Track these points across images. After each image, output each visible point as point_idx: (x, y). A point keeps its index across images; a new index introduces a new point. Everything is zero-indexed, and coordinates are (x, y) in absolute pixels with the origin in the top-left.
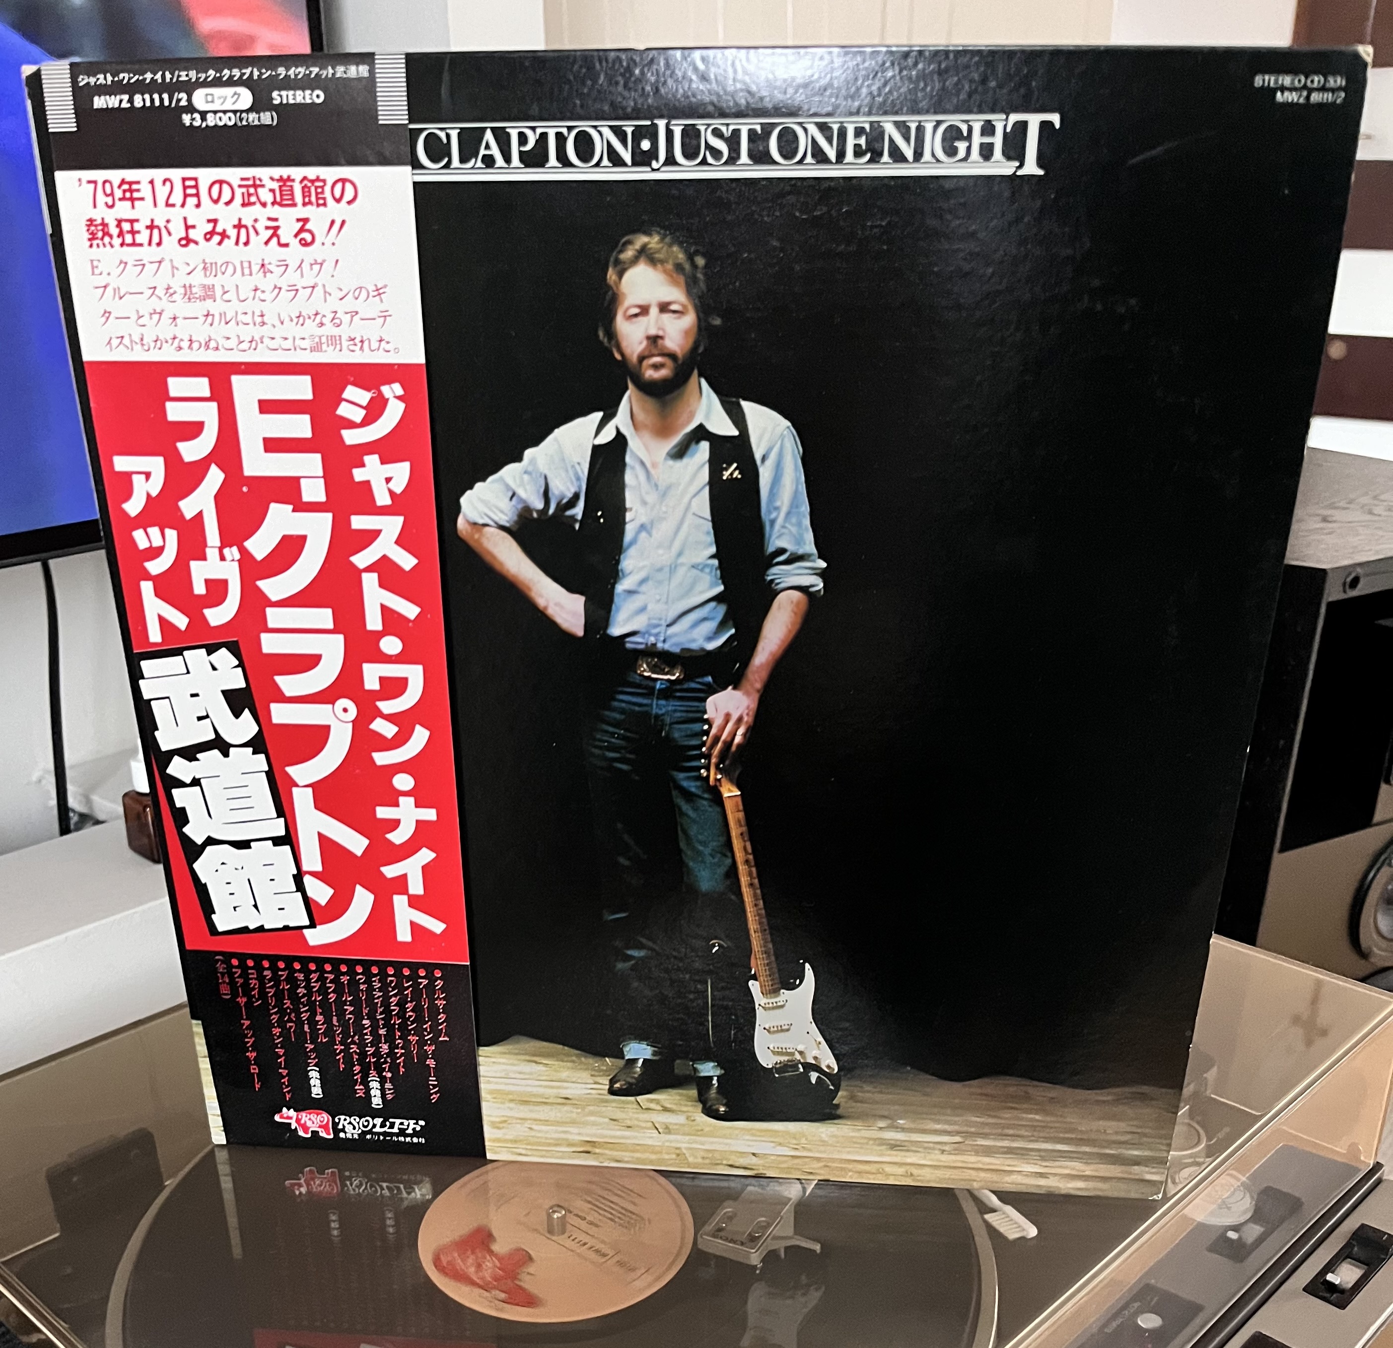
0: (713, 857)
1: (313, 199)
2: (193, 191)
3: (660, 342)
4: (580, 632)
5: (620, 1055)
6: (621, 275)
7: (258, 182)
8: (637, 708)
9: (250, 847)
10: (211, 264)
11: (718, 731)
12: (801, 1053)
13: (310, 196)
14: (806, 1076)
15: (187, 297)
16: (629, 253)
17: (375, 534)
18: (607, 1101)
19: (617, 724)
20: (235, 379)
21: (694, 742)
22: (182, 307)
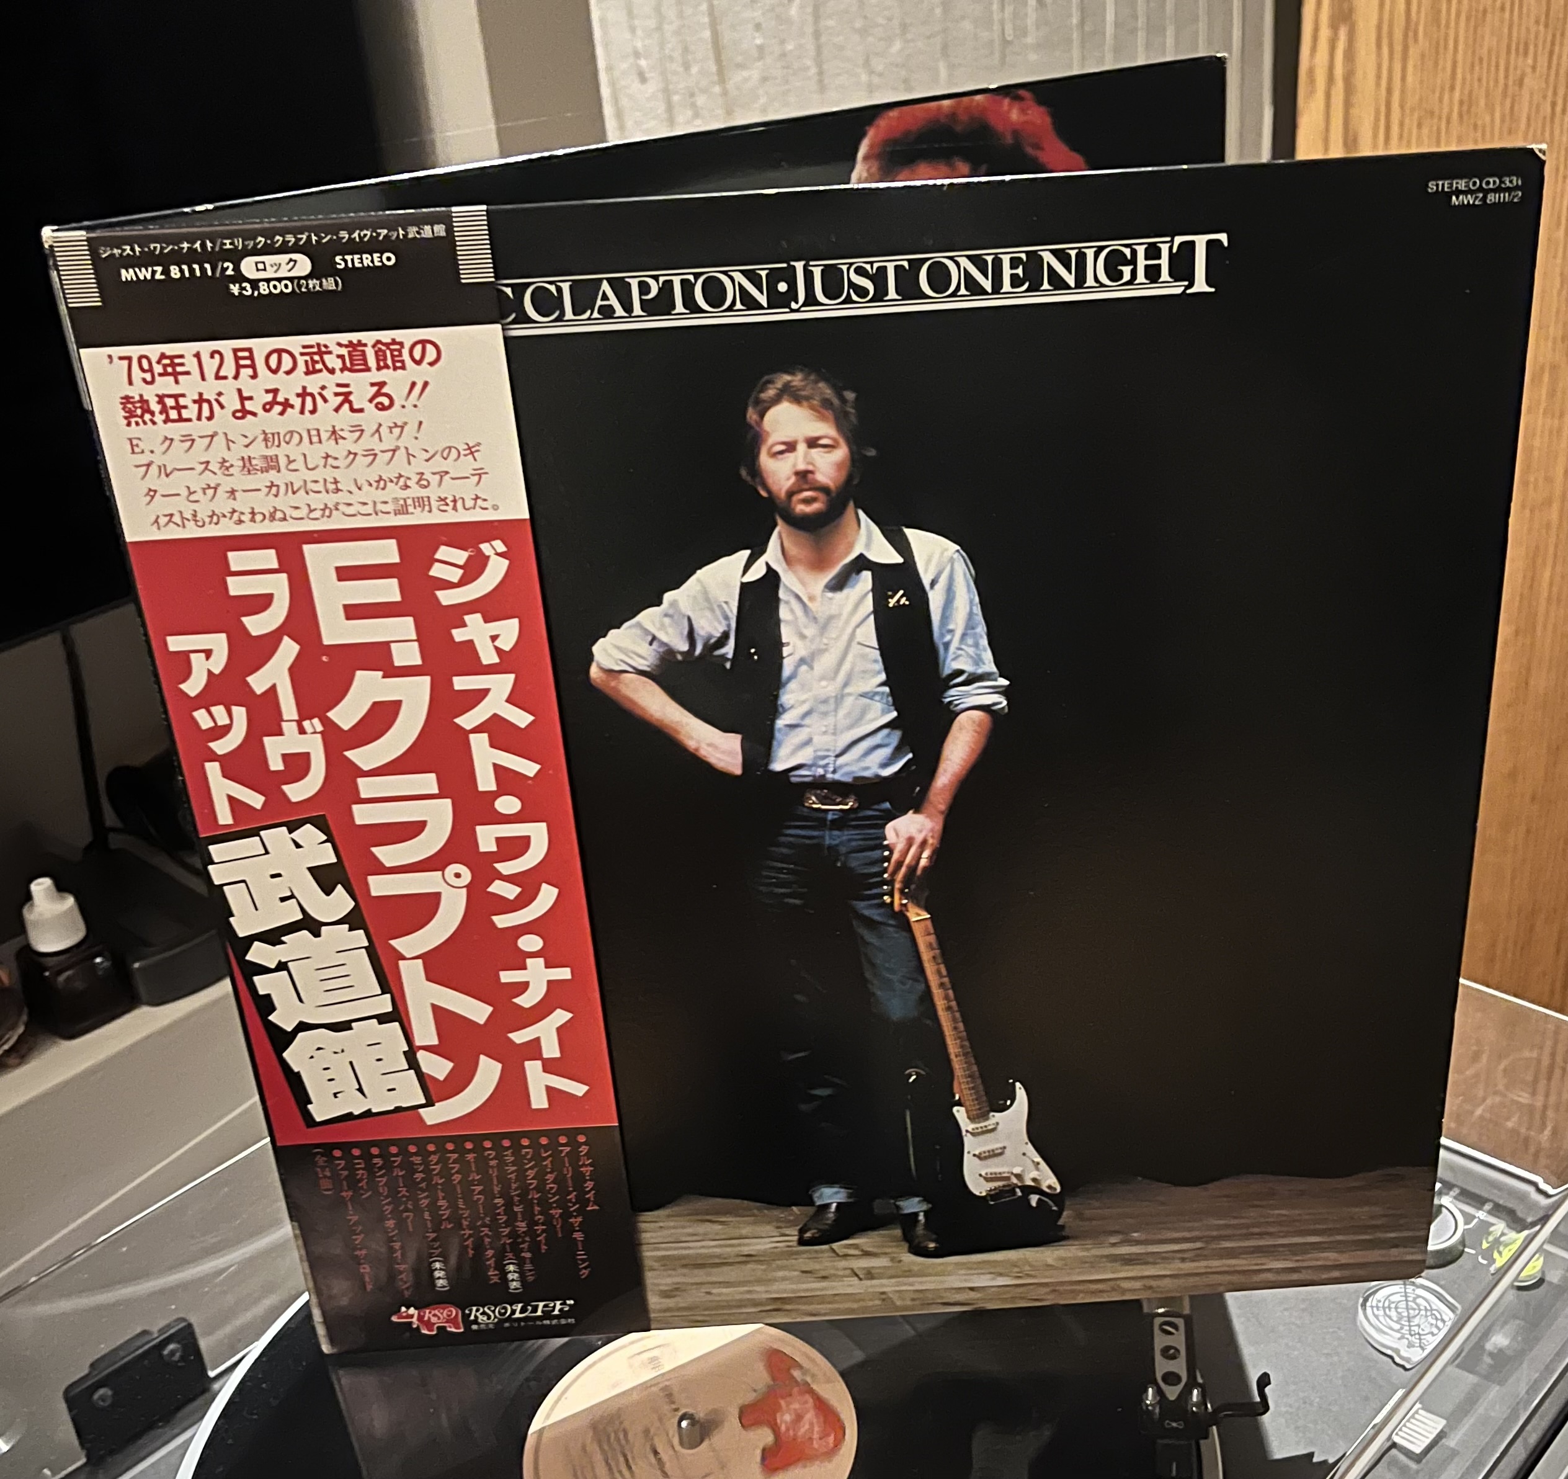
0: (903, 983)
1: (389, 362)
2: (248, 362)
3: (810, 476)
4: (738, 771)
5: (811, 1203)
6: (762, 415)
7: (323, 349)
8: (808, 842)
9: (351, 1028)
10: (273, 434)
11: (901, 856)
12: (1018, 1176)
13: (385, 359)
14: (1025, 1199)
15: (246, 469)
16: (771, 392)
17: (484, 693)
18: (797, 1253)
19: (784, 859)
20: (307, 549)
21: (875, 869)
22: (241, 480)
